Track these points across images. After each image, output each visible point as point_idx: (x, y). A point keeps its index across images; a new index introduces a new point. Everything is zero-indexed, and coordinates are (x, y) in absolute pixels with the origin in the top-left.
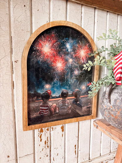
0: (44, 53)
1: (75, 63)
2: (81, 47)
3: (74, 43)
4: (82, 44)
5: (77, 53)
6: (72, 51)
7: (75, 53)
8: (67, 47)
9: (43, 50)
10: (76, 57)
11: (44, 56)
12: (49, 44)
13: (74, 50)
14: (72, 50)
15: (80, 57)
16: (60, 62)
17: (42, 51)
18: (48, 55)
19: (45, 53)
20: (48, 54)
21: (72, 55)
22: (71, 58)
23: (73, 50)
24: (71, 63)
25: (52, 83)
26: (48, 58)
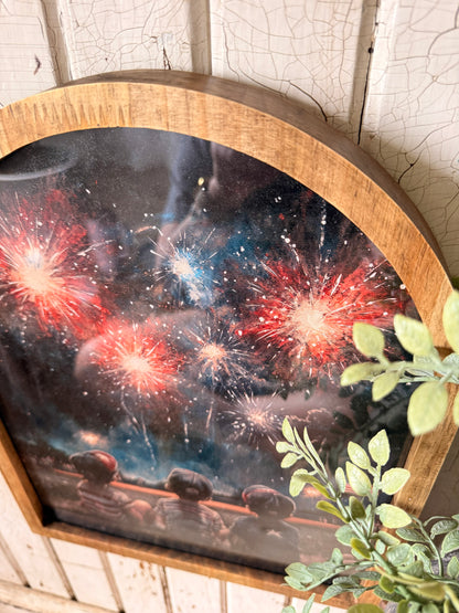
0: (32, 299)
1: (248, 368)
2: (300, 282)
3: (232, 247)
4: (310, 260)
5: (267, 317)
6: (220, 302)
7: (245, 316)
8: (174, 276)
9: (18, 283)
10: (251, 337)
11: (33, 314)
12: (48, 253)
13: (235, 297)
14: (217, 293)
15: (292, 345)
16: (139, 350)
17: (14, 287)
18: (53, 310)
19: (38, 300)
20: (55, 304)
21: (222, 326)
22: (217, 339)
23: (229, 294)
24: (215, 368)
25: (112, 432)
26: (59, 326)
